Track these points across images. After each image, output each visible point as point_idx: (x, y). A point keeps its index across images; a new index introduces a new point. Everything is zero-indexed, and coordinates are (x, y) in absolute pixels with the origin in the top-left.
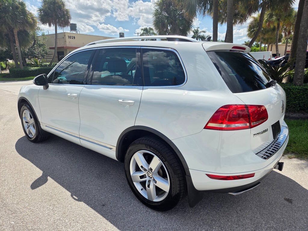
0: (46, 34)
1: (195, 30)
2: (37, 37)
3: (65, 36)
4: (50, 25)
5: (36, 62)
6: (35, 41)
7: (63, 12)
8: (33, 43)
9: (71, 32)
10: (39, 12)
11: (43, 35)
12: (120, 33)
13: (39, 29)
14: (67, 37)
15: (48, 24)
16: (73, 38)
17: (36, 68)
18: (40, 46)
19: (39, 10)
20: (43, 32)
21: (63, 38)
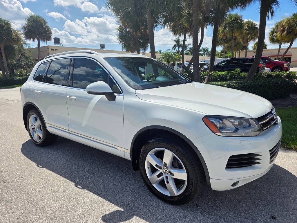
0: (32, 47)
1: (176, 39)
2: (24, 50)
3: (48, 48)
4: (34, 41)
5: (21, 73)
6: (22, 54)
7: (45, 29)
8: (20, 56)
9: (55, 45)
10: (24, 29)
11: (29, 48)
12: (101, 45)
13: (26, 43)
14: (50, 50)
15: (32, 40)
16: (56, 50)
17: (20, 77)
18: (26, 58)
19: (23, 28)
20: (29, 46)
21: (47, 50)
